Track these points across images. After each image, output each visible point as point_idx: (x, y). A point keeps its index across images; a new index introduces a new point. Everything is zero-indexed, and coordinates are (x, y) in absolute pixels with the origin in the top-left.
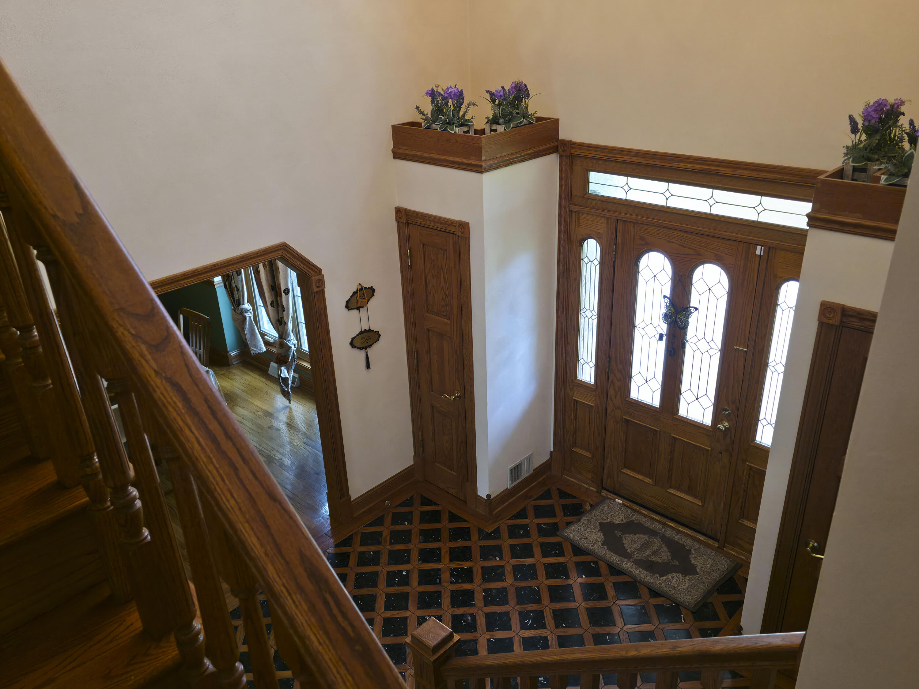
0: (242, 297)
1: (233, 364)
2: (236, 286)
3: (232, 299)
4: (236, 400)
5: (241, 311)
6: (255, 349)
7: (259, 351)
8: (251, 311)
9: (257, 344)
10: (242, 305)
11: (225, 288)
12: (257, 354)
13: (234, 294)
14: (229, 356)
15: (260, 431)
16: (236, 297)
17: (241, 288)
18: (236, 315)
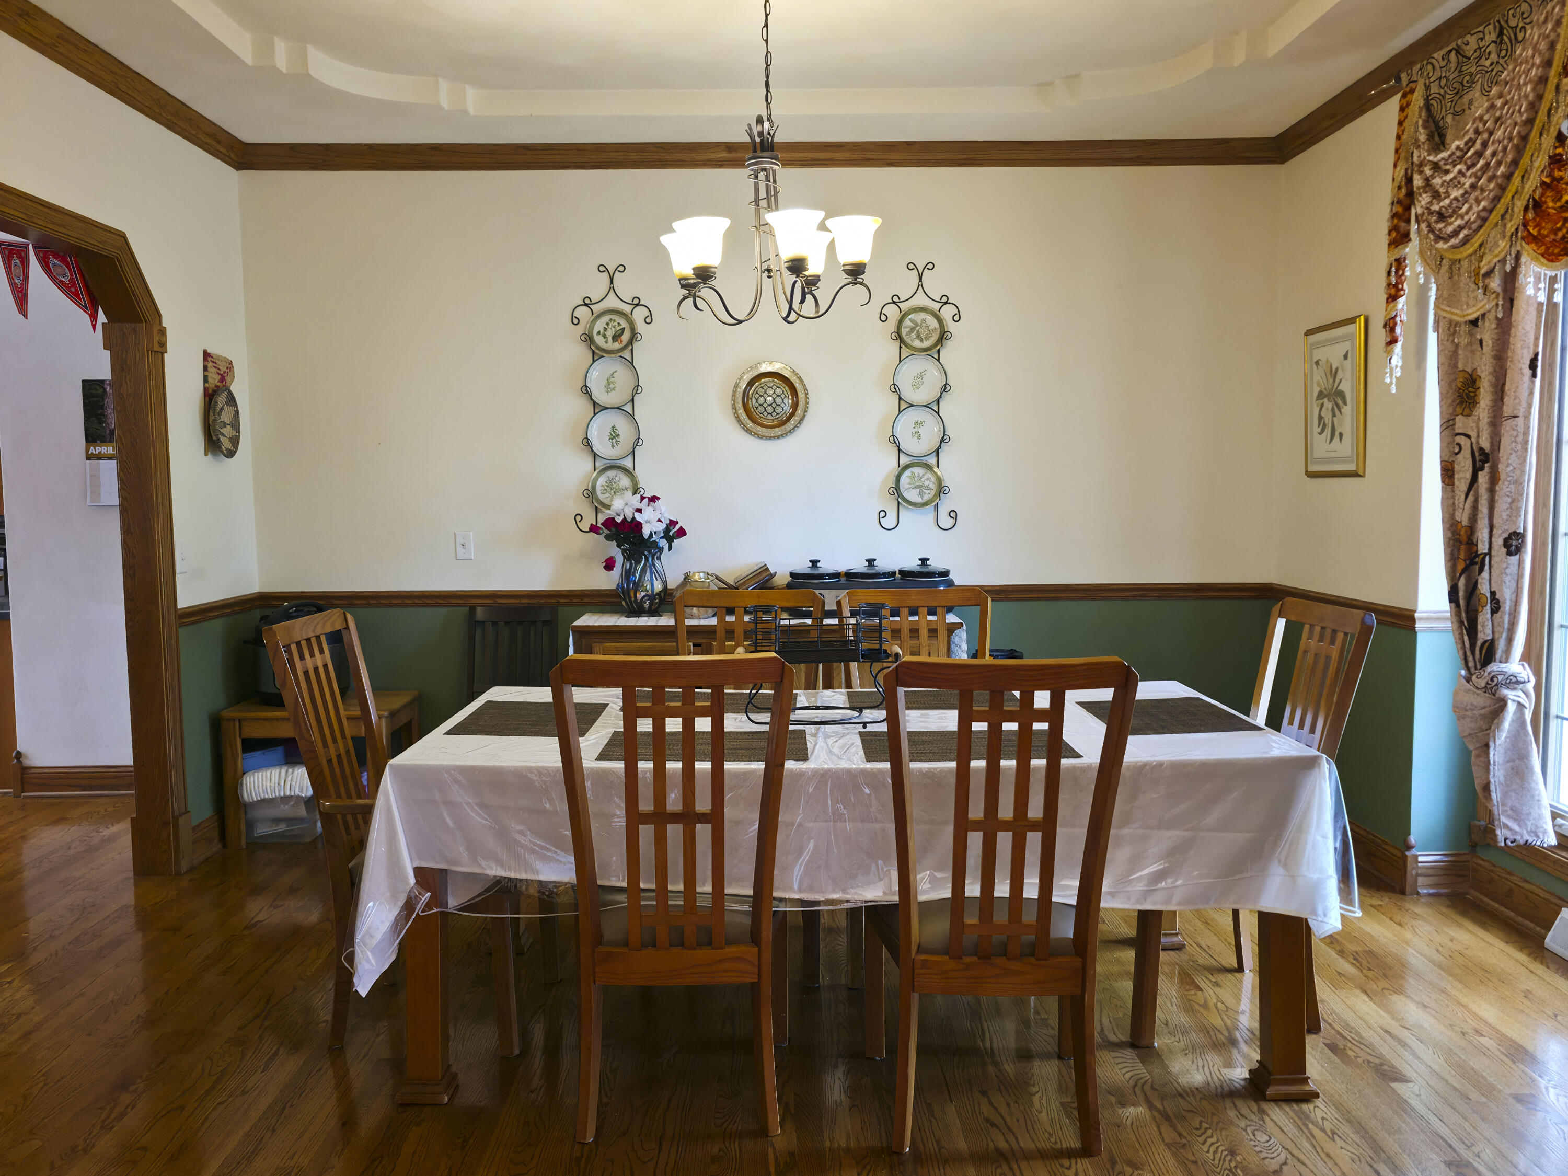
0: (1504, 635)
1: (1418, 894)
2: (1493, 593)
3: (1466, 638)
4: (1403, 978)
5: (1492, 679)
6: (1515, 827)
7: (1526, 837)
8: (1530, 687)
9: (1525, 810)
10: (1501, 662)
11: (1451, 601)
12: (1519, 846)
13: (1480, 619)
14: (1409, 860)
15: (1474, 1095)
16: (1485, 633)
17: (1508, 603)
18: (1468, 691)
